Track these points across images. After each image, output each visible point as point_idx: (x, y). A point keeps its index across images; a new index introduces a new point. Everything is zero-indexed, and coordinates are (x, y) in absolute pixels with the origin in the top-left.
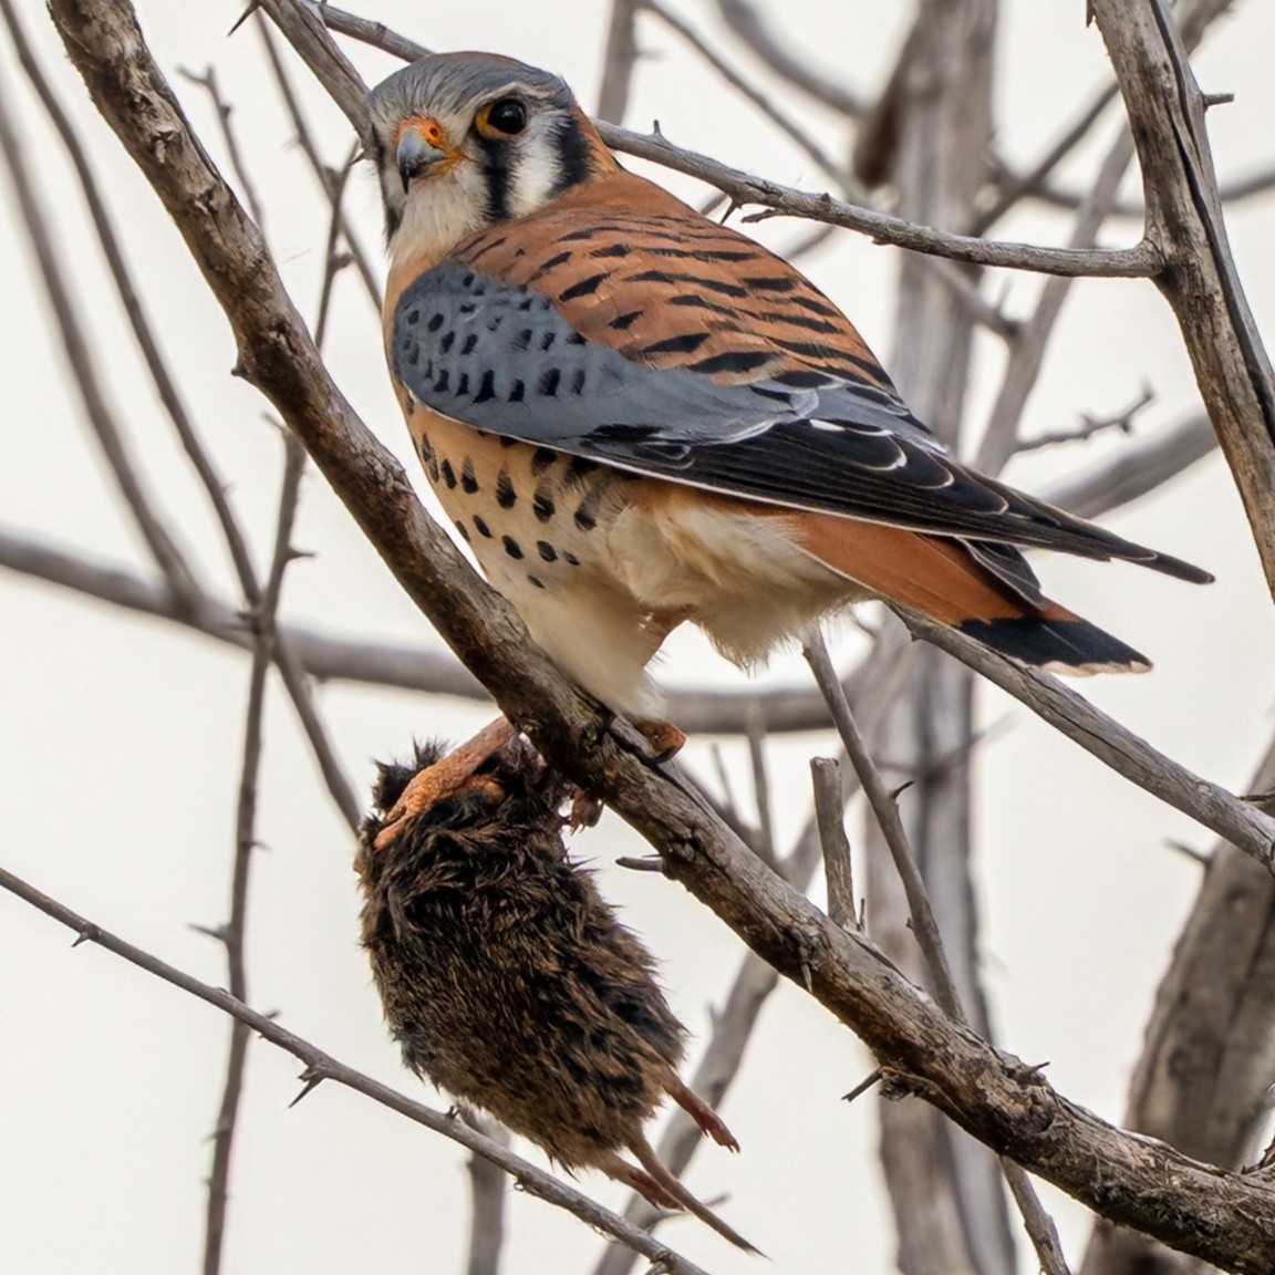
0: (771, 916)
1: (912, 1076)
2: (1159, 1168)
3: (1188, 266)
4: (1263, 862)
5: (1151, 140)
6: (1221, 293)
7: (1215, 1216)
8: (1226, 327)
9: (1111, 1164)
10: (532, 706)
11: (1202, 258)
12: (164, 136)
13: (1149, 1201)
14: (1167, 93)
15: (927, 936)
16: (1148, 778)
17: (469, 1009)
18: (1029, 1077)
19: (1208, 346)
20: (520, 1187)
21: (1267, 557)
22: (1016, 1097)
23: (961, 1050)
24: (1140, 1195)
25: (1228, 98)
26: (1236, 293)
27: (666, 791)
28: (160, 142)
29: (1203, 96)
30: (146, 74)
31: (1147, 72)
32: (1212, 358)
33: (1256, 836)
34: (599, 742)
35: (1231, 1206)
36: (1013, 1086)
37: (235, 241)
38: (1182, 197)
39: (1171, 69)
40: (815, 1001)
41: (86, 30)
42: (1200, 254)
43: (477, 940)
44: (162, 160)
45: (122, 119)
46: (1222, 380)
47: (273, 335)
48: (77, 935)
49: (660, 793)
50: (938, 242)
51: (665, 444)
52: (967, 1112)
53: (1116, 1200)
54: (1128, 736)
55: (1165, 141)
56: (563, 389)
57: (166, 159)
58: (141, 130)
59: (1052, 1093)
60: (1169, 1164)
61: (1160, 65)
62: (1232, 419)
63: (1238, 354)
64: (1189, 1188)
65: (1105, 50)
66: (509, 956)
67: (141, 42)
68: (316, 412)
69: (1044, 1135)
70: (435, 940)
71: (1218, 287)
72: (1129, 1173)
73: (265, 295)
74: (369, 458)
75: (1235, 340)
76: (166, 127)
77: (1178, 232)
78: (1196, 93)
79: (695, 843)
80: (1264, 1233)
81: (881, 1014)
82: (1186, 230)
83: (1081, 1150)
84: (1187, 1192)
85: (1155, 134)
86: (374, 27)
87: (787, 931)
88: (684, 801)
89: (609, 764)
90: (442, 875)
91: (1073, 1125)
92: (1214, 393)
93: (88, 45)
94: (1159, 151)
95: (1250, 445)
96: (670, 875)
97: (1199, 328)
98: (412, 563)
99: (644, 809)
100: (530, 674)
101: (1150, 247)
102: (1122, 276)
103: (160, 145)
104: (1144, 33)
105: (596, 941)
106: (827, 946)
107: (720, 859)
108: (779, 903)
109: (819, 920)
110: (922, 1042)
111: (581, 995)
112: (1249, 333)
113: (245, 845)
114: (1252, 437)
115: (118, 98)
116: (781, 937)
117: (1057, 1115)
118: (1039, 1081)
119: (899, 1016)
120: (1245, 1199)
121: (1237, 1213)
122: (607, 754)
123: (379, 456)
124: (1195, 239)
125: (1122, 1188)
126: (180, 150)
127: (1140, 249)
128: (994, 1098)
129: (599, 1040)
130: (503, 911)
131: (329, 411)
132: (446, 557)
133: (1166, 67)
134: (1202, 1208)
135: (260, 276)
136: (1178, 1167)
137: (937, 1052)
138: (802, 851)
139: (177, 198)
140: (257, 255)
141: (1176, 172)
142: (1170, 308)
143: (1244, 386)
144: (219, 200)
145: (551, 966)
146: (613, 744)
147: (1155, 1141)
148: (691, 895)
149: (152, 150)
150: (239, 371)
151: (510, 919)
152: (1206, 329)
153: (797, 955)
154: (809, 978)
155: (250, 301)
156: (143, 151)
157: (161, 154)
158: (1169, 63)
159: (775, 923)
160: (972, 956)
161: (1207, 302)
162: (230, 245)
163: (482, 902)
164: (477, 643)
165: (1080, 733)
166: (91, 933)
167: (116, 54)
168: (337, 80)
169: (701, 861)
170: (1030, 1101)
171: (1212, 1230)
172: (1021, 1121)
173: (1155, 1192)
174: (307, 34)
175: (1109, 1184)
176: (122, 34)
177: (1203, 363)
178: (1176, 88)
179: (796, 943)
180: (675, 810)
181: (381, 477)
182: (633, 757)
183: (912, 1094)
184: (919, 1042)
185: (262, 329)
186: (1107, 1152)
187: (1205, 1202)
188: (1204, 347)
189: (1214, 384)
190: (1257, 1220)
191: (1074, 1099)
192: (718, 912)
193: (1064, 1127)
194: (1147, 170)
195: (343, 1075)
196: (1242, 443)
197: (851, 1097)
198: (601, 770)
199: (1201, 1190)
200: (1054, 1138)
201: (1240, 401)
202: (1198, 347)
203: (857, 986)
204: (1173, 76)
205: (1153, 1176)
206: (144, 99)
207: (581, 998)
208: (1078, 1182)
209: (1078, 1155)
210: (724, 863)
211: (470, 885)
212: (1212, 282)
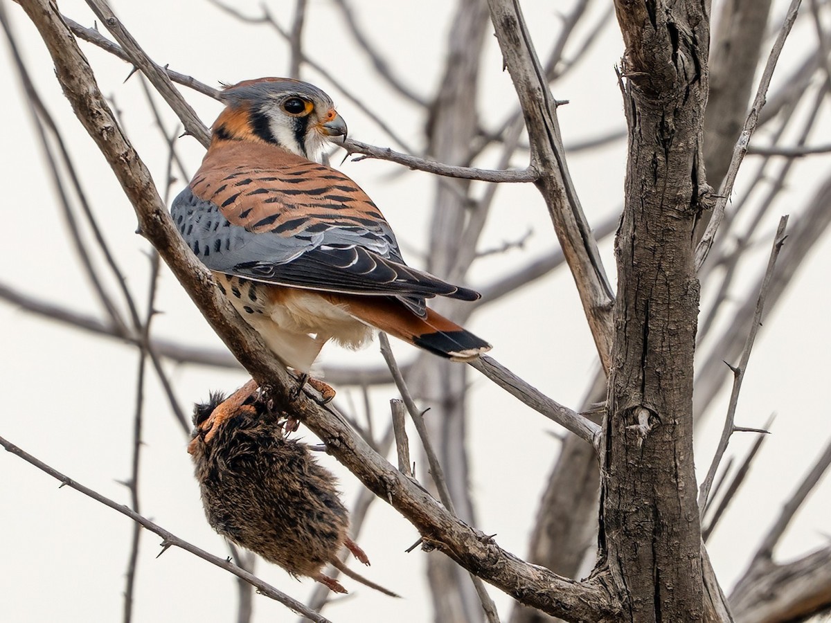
0: (374, 471)
1: (436, 541)
2: (545, 580)
3: (550, 177)
4: (589, 442)
5: (533, 122)
6: (564, 189)
7: (570, 601)
8: (566, 203)
9: (524, 579)
10: (269, 378)
11: (556, 173)
12: (106, 128)
13: (541, 595)
14: (539, 101)
15: (438, 477)
16: (538, 406)
17: (261, 507)
18: (488, 541)
19: (559, 213)
20: (259, 592)
21: (586, 306)
22: (482, 549)
23: (458, 529)
24: (537, 592)
25: (567, 102)
26: (571, 189)
27: (328, 416)
28: (104, 131)
29: (556, 101)
30: (99, 101)
31: (531, 92)
32: (560, 218)
33: (587, 431)
34: (298, 394)
35: (577, 596)
36: (480, 545)
37: (137, 174)
38: (546, 146)
39: (541, 90)
40: (393, 509)
41: (72, 82)
42: (555, 172)
43: (263, 477)
44: (106, 139)
45: (88, 121)
46: (565, 227)
47: (154, 215)
48: (62, 483)
49: (325, 417)
50: (439, 168)
51: (263, 267)
52: (460, 557)
53: (526, 594)
54: (529, 387)
55: (539, 122)
56: (223, 247)
57: (107, 138)
58: (96, 126)
59: (498, 548)
60: (549, 578)
61: (536, 88)
62: (570, 244)
63: (573, 216)
64: (558, 589)
65: (512, 82)
66: (280, 483)
67: (97, 87)
68: (173, 250)
69: (494, 566)
70: (242, 478)
71: (563, 186)
72: (532, 582)
73: (151, 198)
74: (196, 269)
75: (571, 209)
76: (107, 125)
77: (545, 162)
78: (552, 100)
79: (340, 439)
80: (592, 608)
81: (423, 514)
82: (548, 161)
83: (511, 573)
84: (558, 591)
85: (535, 119)
86: (188, 78)
87: (381, 478)
88: (336, 421)
89: (302, 403)
90: (243, 449)
91: (507, 562)
92: (561, 233)
93: (72, 88)
94: (537, 127)
95: (578, 256)
96: (329, 453)
97: (555, 204)
98: (215, 316)
99: (318, 424)
100: (268, 365)
101: (533, 169)
102: (520, 182)
103: (105, 132)
104: (529, 74)
105: (313, 474)
106: (399, 484)
107: (351, 446)
108: (378, 465)
109: (395, 472)
110: (441, 527)
111: (311, 497)
112: (577, 206)
113: (138, 443)
114: (579, 253)
115: (86, 111)
116: (378, 480)
117: (500, 557)
118: (492, 542)
119: (430, 514)
120: (583, 593)
121: (579, 599)
122: (301, 400)
123: (201, 268)
124: (553, 165)
125: (529, 589)
126: (113, 134)
127: (529, 170)
128: (472, 550)
129: (320, 517)
130: (275, 462)
131: (179, 249)
132: (230, 313)
133: (539, 89)
134: (564, 597)
135: (148, 190)
136: (553, 580)
137: (447, 530)
138: (387, 439)
139: (111, 155)
140: (148, 181)
141: (544, 136)
142: (542, 196)
143: (575, 230)
144: (131, 156)
145: (297, 486)
146: (305, 395)
147: (543, 568)
148: (338, 462)
149: (101, 134)
150: (139, 232)
151: (279, 466)
152: (558, 205)
153: (386, 488)
154: (391, 498)
155: (144, 200)
156: (97, 135)
157: (105, 136)
158: (540, 87)
159: (376, 475)
160: (467, 484)
161: (558, 193)
162: (135, 176)
163: (264, 459)
164: (244, 351)
165: (507, 386)
166: (68, 482)
167: (85, 92)
168: (173, 100)
169: (343, 447)
170: (488, 551)
171: (569, 607)
172: (484, 560)
173: (543, 591)
174: (160, 80)
175: (523, 587)
176: (88, 84)
177: (557, 220)
178: (543, 98)
179: (385, 483)
180: (332, 424)
181: (202, 278)
182: (313, 401)
183: (436, 549)
184: (439, 526)
185: (149, 213)
186: (522, 573)
187: (565, 595)
188: (557, 213)
189: (562, 229)
190: (588, 602)
191: (507, 550)
192: (351, 469)
193: (504, 563)
194: (531, 134)
195: (180, 544)
196: (575, 255)
197: (409, 551)
198: (299, 407)
199: (564, 589)
200: (499, 568)
201: (573, 236)
202: (555, 213)
203: (412, 501)
204: (542, 93)
205: (543, 584)
206: (97, 112)
207: (311, 499)
208: (509, 586)
209: (509, 575)
210: (353, 448)
211: (257, 452)
212: (561, 184)
